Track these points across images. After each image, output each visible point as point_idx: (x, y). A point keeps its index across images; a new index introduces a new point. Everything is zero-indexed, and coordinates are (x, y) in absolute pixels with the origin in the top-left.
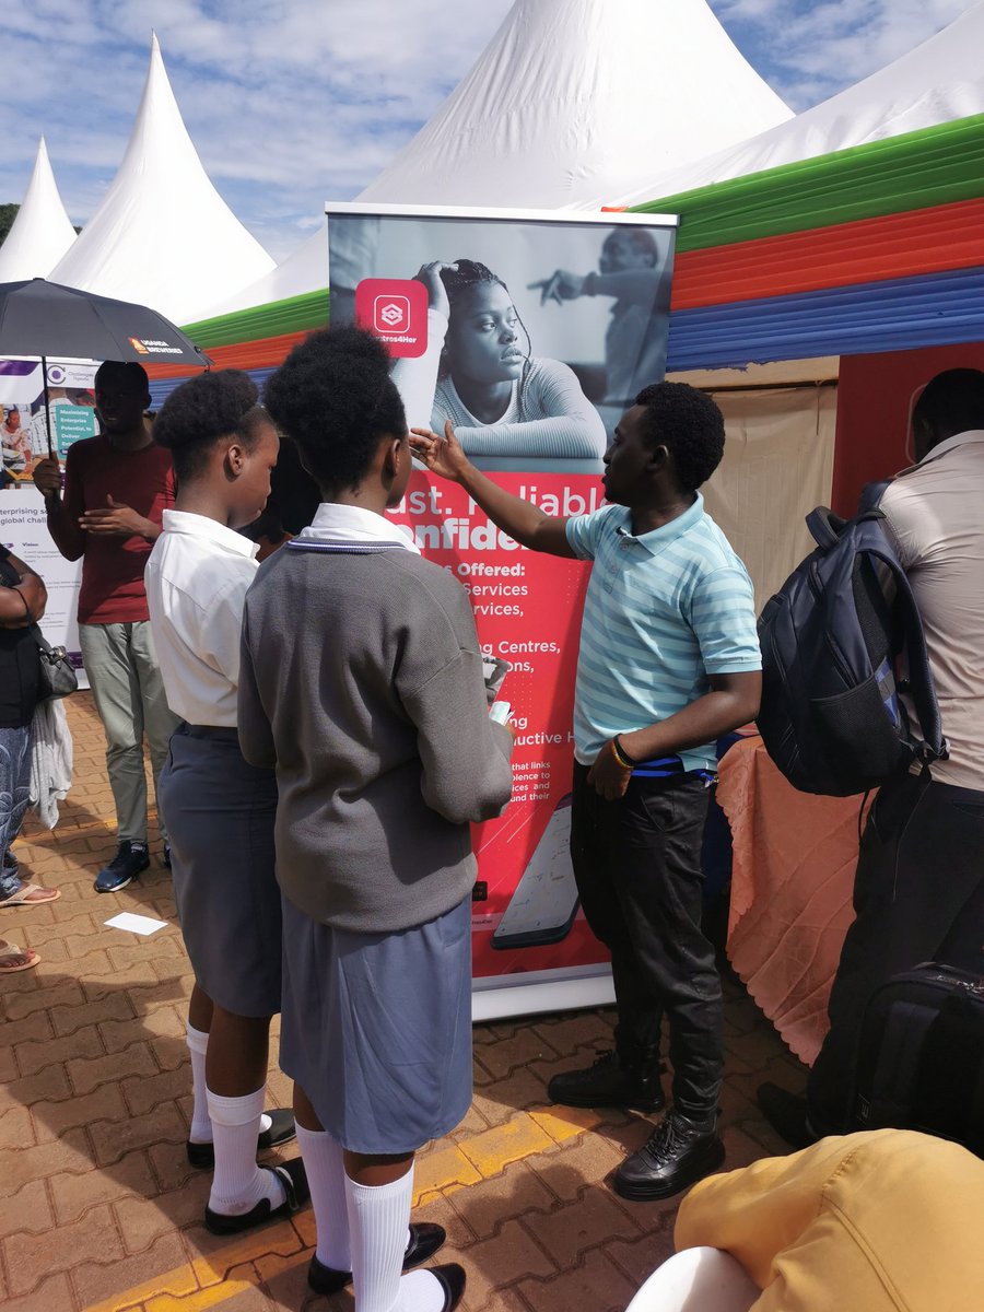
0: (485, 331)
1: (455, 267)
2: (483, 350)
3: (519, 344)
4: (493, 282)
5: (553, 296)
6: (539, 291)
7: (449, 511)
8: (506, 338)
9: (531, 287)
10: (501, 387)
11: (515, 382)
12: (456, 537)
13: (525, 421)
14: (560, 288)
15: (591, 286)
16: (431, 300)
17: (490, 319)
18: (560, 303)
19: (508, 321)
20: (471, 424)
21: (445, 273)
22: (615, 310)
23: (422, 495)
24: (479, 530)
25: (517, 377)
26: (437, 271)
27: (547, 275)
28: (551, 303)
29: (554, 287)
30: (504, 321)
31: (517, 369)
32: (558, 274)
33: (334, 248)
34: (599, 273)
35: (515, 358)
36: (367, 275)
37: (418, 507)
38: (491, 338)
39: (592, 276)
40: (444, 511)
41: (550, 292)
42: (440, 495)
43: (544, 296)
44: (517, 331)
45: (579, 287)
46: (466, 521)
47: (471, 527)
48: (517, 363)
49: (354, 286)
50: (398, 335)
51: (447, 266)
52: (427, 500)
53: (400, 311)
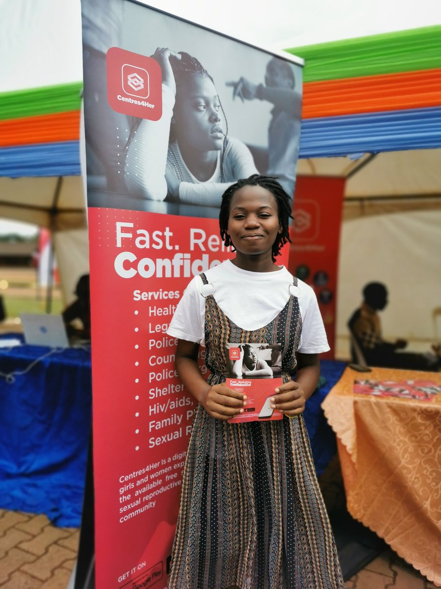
0: (199, 111)
1: (179, 57)
2: (198, 124)
3: (221, 125)
4: (204, 75)
5: (239, 95)
6: (231, 89)
7: (177, 247)
8: (213, 119)
9: (229, 84)
10: (211, 155)
11: (219, 152)
12: (182, 268)
13: (224, 182)
14: (242, 90)
15: (261, 94)
16: (164, 78)
17: (203, 103)
18: (243, 101)
19: (215, 106)
20: (190, 181)
21: (172, 59)
22: (274, 112)
23: (160, 234)
24: (197, 263)
25: (220, 149)
26: (167, 55)
27: (236, 79)
28: (238, 99)
29: (240, 88)
30: (212, 106)
31: (220, 143)
32: (242, 80)
33: (86, 13)
34: (264, 85)
35: (219, 135)
36: (115, 44)
37: (157, 244)
38: (203, 116)
39: (260, 86)
40: (174, 248)
41: (237, 92)
42: (171, 234)
43: (234, 93)
44: (220, 115)
45: (253, 92)
46: (188, 256)
47: (192, 260)
48: (220, 138)
49: (105, 50)
50: (141, 100)
51: (174, 54)
52: (163, 238)
53: (142, 80)
